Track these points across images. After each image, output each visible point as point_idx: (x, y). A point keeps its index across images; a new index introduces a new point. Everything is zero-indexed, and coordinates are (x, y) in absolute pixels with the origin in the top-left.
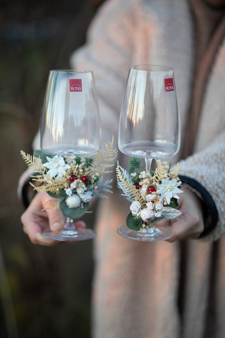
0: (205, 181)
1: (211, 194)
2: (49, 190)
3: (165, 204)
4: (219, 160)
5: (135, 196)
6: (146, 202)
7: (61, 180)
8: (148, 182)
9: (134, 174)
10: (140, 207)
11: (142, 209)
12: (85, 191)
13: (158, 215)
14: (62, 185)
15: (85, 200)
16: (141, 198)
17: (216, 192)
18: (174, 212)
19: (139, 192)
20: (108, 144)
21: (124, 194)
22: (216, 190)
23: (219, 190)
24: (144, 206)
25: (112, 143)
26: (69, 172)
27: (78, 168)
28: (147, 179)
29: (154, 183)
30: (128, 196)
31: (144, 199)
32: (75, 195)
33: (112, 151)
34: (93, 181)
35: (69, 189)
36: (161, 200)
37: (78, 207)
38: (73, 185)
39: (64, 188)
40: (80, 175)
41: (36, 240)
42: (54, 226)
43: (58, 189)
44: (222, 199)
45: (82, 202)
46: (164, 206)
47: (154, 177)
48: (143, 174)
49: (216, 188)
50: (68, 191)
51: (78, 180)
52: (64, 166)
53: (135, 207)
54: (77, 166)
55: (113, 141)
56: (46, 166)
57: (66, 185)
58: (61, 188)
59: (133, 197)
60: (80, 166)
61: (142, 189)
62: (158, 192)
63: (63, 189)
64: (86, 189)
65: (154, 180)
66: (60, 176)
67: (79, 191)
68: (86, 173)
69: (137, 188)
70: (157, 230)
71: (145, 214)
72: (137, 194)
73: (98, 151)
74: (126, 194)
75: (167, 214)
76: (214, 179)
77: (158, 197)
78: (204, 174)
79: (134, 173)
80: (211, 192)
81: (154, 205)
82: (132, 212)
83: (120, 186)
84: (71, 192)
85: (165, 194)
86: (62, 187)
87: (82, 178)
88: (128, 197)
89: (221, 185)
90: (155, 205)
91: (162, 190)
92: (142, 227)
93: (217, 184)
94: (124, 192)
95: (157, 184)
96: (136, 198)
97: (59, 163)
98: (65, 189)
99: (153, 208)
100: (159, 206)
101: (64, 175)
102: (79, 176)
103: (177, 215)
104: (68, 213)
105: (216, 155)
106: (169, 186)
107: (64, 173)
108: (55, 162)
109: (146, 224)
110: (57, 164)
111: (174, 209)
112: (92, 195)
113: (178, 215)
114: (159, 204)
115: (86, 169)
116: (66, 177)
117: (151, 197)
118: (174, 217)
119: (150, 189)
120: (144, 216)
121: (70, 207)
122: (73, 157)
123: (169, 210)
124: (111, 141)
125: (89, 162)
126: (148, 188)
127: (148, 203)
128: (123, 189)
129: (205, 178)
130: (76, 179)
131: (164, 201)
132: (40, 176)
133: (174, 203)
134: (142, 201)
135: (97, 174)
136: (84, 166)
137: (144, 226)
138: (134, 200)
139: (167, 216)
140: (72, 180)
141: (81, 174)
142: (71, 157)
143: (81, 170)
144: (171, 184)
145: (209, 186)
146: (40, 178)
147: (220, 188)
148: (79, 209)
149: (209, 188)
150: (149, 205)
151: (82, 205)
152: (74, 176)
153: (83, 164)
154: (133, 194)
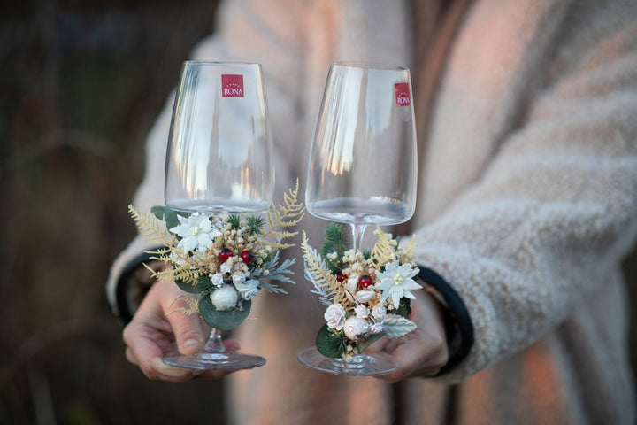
0: (450, 273)
1: (461, 296)
2: (181, 276)
3: (390, 308)
4: (470, 237)
5: (335, 294)
6: (355, 305)
7: (203, 258)
8: (361, 268)
9: (334, 256)
10: (343, 314)
11: (347, 318)
12: (247, 279)
13: (377, 328)
14: (203, 267)
15: (246, 294)
16: (345, 299)
17: (470, 293)
18: (403, 325)
19: (342, 286)
20: (289, 194)
21: (316, 290)
22: (471, 289)
23: (476, 289)
24: (350, 313)
25: (296, 192)
26: (218, 242)
27: (235, 236)
28: (357, 263)
29: (371, 271)
30: (322, 294)
31: (351, 299)
32: (228, 286)
33: (295, 208)
34: (260, 261)
35: (218, 274)
36: (382, 301)
37: (234, 309)
38: (225, 268)
39: (209, 272)
40: (239, 249)
41: (154, 371)
42: (185, 345)
43: (196, 276)
44: (481, 304)
45: (240, 299)
46: (388, 312)
47: (370, 260)
48: (350, 255)
49: (470, 284)
50: (217, 279)
51: (235, 258)
52: (211, 231)
53: (333, 315)
54: (233, 232)
55: (297, 189)
56: (176, 232)
57: (212, 267)
58: (202, 274)
59: (330, 297)
60: (239, 232)
61: (349, 281)
62: (378, 285)
63: (206, 276)
64: (248, 274)
65: (370, 266)
66: (202, 250)
67: (236, 278)
68: (249, 246)
69: (340, 280)
70: (368, 357)
71: (353, 328)
72: (339, 290)
73: (271, 208)
74: (319, 289)
75: (391, 328)
76: (465, 270)
77: (379, 294)
78: (448, 259)
79: (332, 252)
80: (463, 291)
81: (369, 310)
82: (328, 324)
83: (310, 275)
84: (222, 280)
85: (391, 291)
86: (203, 271)
87: (241, 255)
88: (322, 296)
89: (478, 279)
90: (371, 311)
91: (385, 282)
92: (345, 350)
93: (472, 279)
94: (316, 287)
95: (377, 272)
96: (335, 298)
97: (201, 226)
98: (210, 275)
99: (366, 317)
100: (378, 311)
101: (210, 247)
102: (236, 251)
103: (409, 329)
104: (214, 319)
105: (465, 227)
106: (398, 275)
107: (210, 245)
108: (193, 225)
109: (353, 345)
110: (196, 229)
111: (403, 319)
112: (258, 288)
113: (410, 331)
114: (379, 309)
115: (250, 239)
116: (212, 252)
117: (365, 295)
118: (403, 334)
119: (363, 281)
120: (351, 329)
121: (217, 309)
122: (225, 216)
123: (394, 320)
124: (294, 189)
125: (255, 225)
126: (360, 280)
127: (358, 307)
128: (313, 281)
129: (451, 268)
130: (232, 256)
131: (388, 304)
132: (165, 251)
133: (405, 307)
134: (347, 304)
135: (269, 248)
136: (247, 231)
137: (349, 348)
138: (332, 302)
139: (391, 332)
140: (223, 258)
141: (241, 246)
142: (221, 216)
143: (240, 240)
144: (401, 272)
145: (458, 282)
146: (165, 255)
147: (477, 284)
148: (234, 313)
149: (458, 284)
150: (360, 310)
151: (240, 305)
152: (228, 250)
153: (243, 229)
154: (331, 291)
